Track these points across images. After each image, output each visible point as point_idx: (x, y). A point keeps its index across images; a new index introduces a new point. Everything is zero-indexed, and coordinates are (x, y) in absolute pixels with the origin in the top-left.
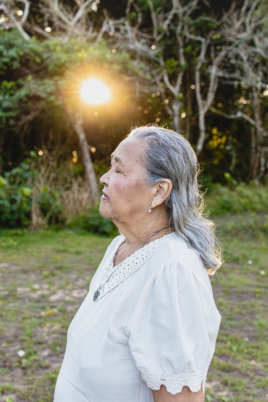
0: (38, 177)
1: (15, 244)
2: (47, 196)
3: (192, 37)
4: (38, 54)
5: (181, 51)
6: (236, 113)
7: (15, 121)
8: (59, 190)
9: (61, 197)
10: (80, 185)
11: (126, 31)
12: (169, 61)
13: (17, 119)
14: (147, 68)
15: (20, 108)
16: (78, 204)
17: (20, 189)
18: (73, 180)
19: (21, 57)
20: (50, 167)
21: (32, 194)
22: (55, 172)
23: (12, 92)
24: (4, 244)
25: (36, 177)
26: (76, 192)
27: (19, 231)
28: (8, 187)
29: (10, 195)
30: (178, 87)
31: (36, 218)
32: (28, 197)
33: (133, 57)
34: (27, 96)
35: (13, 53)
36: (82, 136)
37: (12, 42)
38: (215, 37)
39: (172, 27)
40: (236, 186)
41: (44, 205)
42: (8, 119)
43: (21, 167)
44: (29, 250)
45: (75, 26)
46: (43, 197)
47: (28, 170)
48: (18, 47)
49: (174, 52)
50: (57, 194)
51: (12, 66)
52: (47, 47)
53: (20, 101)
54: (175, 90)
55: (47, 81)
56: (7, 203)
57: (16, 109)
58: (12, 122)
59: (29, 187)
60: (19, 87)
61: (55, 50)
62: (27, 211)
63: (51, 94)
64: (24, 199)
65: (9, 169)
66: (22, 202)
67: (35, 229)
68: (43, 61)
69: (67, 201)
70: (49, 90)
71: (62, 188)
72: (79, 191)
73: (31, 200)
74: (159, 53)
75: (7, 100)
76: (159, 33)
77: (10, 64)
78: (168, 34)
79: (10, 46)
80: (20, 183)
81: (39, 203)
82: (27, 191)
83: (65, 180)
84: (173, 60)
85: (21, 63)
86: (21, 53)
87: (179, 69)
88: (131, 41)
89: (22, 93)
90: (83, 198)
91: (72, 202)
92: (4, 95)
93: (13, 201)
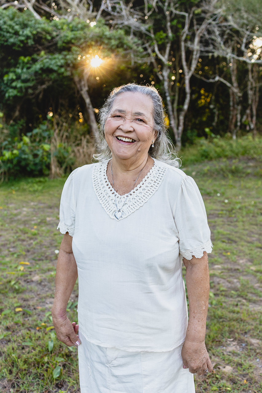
0: (54, 136)
1: (40, 188)
2: (62, 151)
3: (178, 12)
4: (48, 33)
5: (169, 24)
6: (214, 78)
7: (32, 90)
8: (71, 146)
9: (73, 151)
10: (88, 142)
11: (121, 9)
12: (158, 34)
13: (34, 88)
14: (140, 42)
15: (36, 79)
16: (87, 156)
17: (40, 146)
18: (83, 138)
19: (34, 35)
20: (64, 128)
21: (50, 149)
22: (67, 131)
23: (28, 65)
24: (31, 189)
25: (52, 136)
26: (85, 147)
27: (42, 179)
28: (30, 144)
29: (32, 151)
30: (166, 56)
31: (54, 169)
32: (47, 152)
33: (127, 33)
34: (41, 69)
35: (27, 32)
36: (88, 101)
37: (26, 22)
38: (196, 12)
39: (160, 4)
40: (213, 138)
41: (60, 157)
42: (27, 88)
43: (40, 128)
44: (51, 192)
45: (78, 5)
46: (59, 152)
47: (46, 131)
48: (31, 27)
49: (163, 26)
50: (70, 149)
51: (27, 43)
52: (56, 26)
53: (36, 73)
54: (164, 59)
55: (57, 56)
56: (31, 157)
57: (33, 80)
58: (30, 91)
59: (47, 144)
60: (34, 61)
61: (62, 29)
62: (47, 163)
63: (61, 66)
64: (45, 154)
65: (30, 130)
66: (43, 156)
67: (54, 178)
68: (53, 38)
69: (78, 155)
70: (59, 64)
71: (74, 145)
72: (87, 146)
73: (50, 154)
74: (150, 27)
75: (25, 73)
76: (149, 9)
77: (25, 41)
78: (157, 10)
79: (25, 26)
80: (40, 141)
81: (56, 157)
82: (47, 147)
83: (76, 137)
84: (162, 32)
85: (34, 40)
86: (35, 32)
87: (166, 41)
88: (126, 17)
89: (37, 66)
90: (91, 152)
91: (82, 155)
92: (22, 69)
93: (36, 156)
